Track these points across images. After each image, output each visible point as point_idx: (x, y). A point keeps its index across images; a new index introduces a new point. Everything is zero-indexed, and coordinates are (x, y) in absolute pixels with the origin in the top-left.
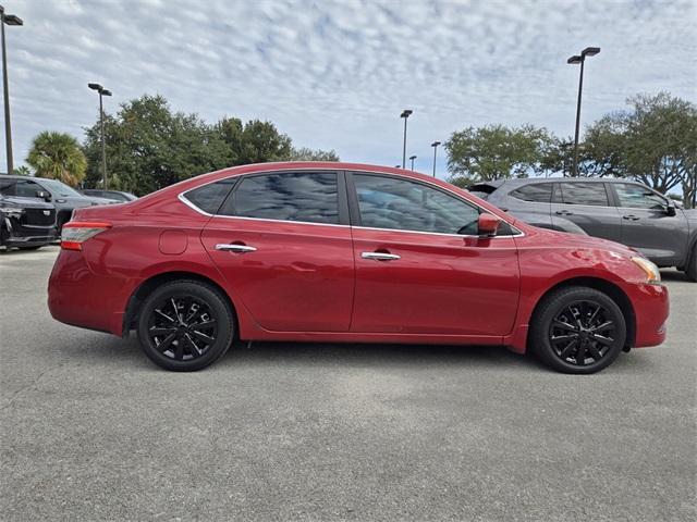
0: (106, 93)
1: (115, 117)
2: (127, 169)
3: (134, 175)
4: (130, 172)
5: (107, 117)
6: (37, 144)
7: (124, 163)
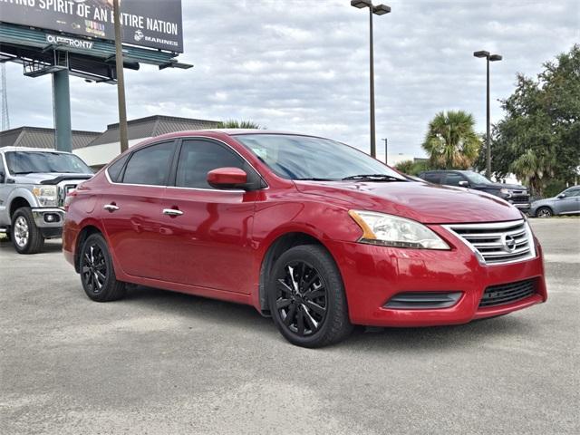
0: (495, 58)
1: (535, 80)
2: (545, 142)
3: (553, 148)
4: (548, 146)
5: (526, 83)
6: (432, 126)
7: (541, 134)
